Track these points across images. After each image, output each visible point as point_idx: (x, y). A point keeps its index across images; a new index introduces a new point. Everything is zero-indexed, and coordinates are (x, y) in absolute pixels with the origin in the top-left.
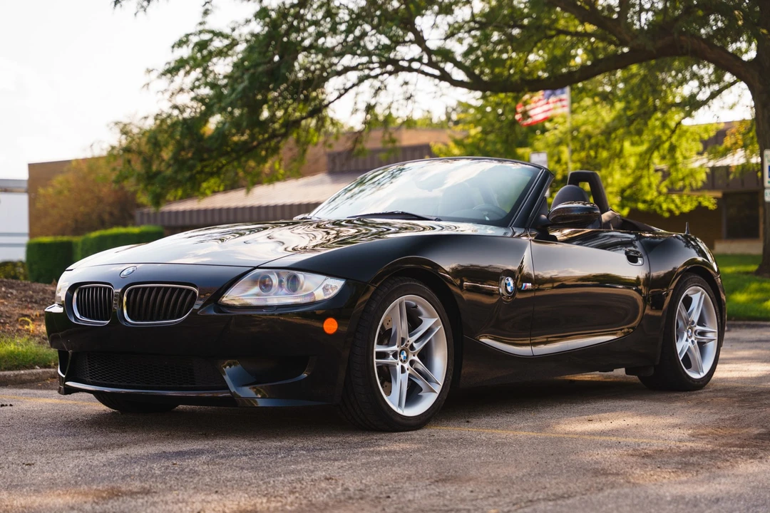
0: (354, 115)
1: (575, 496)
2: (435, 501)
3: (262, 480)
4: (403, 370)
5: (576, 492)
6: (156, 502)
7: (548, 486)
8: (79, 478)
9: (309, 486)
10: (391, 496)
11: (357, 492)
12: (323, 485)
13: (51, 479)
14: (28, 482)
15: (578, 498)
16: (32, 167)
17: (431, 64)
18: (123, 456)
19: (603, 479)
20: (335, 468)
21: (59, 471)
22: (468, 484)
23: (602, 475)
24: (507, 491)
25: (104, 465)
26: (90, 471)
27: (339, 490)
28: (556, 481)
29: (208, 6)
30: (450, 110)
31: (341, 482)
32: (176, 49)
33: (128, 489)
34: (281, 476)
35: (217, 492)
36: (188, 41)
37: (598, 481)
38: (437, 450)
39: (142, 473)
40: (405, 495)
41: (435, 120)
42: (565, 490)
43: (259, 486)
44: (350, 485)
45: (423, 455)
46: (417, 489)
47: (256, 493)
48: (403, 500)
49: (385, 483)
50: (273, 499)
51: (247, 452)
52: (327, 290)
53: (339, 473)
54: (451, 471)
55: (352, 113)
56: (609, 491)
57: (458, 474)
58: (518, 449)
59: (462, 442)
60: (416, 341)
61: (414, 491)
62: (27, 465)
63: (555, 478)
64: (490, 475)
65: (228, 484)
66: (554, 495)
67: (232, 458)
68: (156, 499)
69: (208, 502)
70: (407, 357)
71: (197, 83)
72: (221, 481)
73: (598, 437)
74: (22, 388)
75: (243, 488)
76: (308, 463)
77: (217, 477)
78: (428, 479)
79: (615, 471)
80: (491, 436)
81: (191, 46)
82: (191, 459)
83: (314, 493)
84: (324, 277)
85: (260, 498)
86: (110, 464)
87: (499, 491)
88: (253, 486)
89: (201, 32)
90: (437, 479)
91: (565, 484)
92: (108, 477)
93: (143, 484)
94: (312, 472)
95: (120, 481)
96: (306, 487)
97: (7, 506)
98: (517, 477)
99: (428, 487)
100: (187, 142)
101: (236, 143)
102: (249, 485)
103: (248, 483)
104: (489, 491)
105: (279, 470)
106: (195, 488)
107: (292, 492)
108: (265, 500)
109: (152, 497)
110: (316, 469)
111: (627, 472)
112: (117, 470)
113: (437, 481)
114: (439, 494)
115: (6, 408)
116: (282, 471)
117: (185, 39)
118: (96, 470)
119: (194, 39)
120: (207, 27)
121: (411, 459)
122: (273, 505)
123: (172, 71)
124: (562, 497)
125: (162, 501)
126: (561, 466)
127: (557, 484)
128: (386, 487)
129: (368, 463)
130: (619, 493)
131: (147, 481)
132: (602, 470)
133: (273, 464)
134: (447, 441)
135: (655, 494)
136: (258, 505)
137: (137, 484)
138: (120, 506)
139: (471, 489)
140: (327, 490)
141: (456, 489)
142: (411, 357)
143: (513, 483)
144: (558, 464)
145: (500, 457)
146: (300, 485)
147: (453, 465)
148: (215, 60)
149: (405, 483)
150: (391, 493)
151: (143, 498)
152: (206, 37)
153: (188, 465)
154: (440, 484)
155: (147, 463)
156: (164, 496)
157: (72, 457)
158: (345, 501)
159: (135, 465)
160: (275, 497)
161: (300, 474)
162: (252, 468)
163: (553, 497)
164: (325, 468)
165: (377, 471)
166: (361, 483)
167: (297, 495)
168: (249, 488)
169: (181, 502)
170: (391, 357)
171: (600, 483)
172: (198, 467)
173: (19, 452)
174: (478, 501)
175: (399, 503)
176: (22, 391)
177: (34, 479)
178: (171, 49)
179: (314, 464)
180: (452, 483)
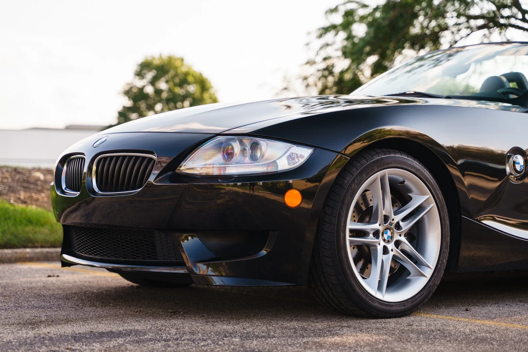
4: (385, 251)
52: (294, 159)
60: (404, 220)
70: (392, 237)
84: (289, 145)
115: (52, 278)
142: (397, 237)
170: (371, 235)
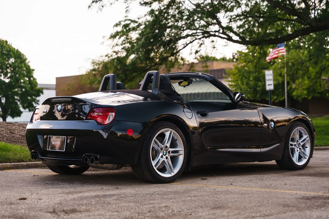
0: (190, 55)
1: (273, 215)
2: (211, 216)
3: (138, 207)
5: (274, 214)
6: (90, 215)
7: (262, 211)
8: (60, 205)
9: (157, 210)
10: (192, 214)
11: (178, 212)
12: (164, 209)
13: (48, 205)
14: (38, 206)
15: (274, 216)
16: (57, 79)
17: (224, 33)
18: (80, 196)
19: (287, 208)
20: (170, 202)
21: (52, 202)
22: (227, 209)
23: (286, 207)
24: (243, 213)
25: (72, 200)
26: (65, 202)
27: (170, 211)
28: (266, 209)
29: (128, 9)
30: (234, 54)
31: (171, 208)
32: (115, 27)
33: (79, 210)
34: (146, 205)
35: (117, 211)
36: (120, 24)
37: (285, 209)
38: (216, 196)
39: (87, 203)
40: (198, 214)
41: (228, 58)
42: (269, 213)
43: (136, 209)
44: (175, 209)
45: (209, 197)
46: (204, 211)
47: (134, 212)
48: (197, 216)
49: (190, 209)
50: (141, 214)
51: (134, 195)
53: (171, 204)
54: (220, 204)
55: (190, 54)
56: (289, 213)
57: (223, 205)
58: (252, 196)
59: (227, 193)
61: (203, 212)
62: (39, 199)
63: (266, 208)
64: (237, 206)
65: (123, 208)
66: (264, 214)
67: (127, 198)
68: (90, 214)
69: (113, 215)
71: (124, 42)
72: (120, 207)
73: (288, 191)
74: (44, 169)
75: (129, 210)
76: (159, 200)
77: (118, 205)
78: (210, 207)
79: (293, 205)
80: (241, 190)
81: (122, 26)
82: (109, 198)
83: (159, 212)
85: (135, 214)
86: (74, 199)
87: (240, 212)
88: (133, 209)
89: (125, 20)
90: (214, 207)
91: (270, 210)
92: (72, 205)
93: (86, 208)
94: (160, 204)
95: (77, 206)
96: (156, 210)
97: (27, 216)
98: (249, 207)
99: (209, 211)
100: (119, 67)
101: (140, 67)
102: (132, 209)
103: (131, 208)
104: (235, 212)
105: (146, 203)
106: (108, 210)
107: (149, 212)
108: (137, 215)
109: (89, 213)
110: (162, 202)
111: (298, 206)
112: (77, 202)
113: (213, 208)
114: (213, 214)
115: (35, 176)
116: (147, 203)
117: (119, 23)
118: (68, 202)
119: (123, 23)
120: (128, 18)
121: (204, 199)
122: (140, 217)
123: (113, 37)
124: (268, 216)
125: (93, 215)
126: (269, 203)
127: (266, 210)
128: (191, 211)
129: (184, 201)
130: (293, 214)
131: (88, 206)
132: (287, 204)
133: (144, 200)
134: (221, 192)
135: (309, 215)
136: (134, 217)
137: (84, 208)
138: (74, 216)
139: (227, 212)
140: (165, 211)
141: (221, 212)
143: (247, 209)
144: (268, 202)
145: (243, 199)
146: (153, 209)
147: (222, 202)
148: (131, 32)
149: (199, 209)
150: (192, 212)
151: (85, 213)
152: (128, 22)
153: (107, 200)
154: (215, 209)
155: (90, 199)
156: (94, 212)
157: (59, 197)
158: (172, 216)
159: (85, 200)
160: (142, 214)
161: (154, 204)
162: (134, 202)
163: (263, 215)
164: (166, 202)
165: (188, 204)
166: (180, 208)
167: (151, 213)
168: (131, 210)
169: (101, 215)
171: (285, 210)
172: (111, 201)
173: (37, 194)
174: (230, 217)
175: (195, 217)
176: (44, 170)
177: (41, 205)
178: (113, 27)
179: (161, 200)
180: (220, 209)
